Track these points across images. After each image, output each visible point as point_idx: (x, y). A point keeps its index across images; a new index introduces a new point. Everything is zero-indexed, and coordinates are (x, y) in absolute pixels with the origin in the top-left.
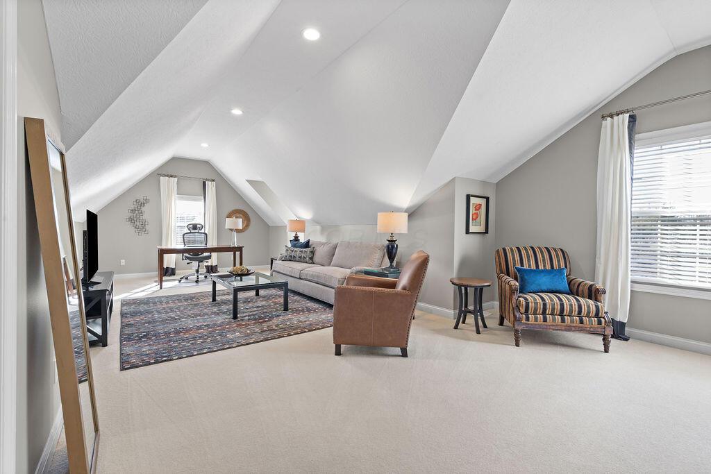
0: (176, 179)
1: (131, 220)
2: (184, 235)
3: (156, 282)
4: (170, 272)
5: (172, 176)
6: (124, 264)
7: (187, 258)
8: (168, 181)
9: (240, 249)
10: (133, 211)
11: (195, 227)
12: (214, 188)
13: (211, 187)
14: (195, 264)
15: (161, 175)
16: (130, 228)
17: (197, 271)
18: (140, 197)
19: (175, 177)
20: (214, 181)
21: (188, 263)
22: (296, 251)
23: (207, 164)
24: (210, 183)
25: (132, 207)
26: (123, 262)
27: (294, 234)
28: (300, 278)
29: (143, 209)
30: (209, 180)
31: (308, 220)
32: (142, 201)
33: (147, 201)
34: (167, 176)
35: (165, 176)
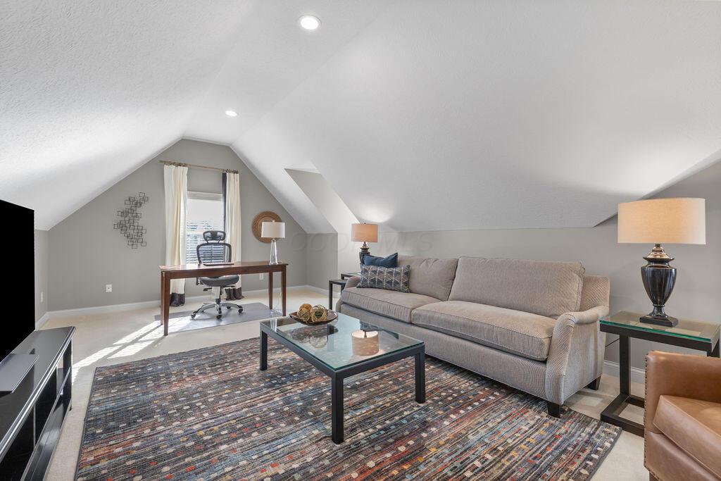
0: (186, 169)
1: (121, 226)
2: (198, 247)
3: (157, 318)
4: (177, 299)
5: (180, 165)
6: (110, 290)
7: (204, 282)
8: (175, 173)
9: (282, 268)
10: (124, 213)
11: (214, 235)
12: (237, 183)
13: (233, 181)
14: (216, 290)
15: (165, 163)
16: (119, 238)
17: (218, 301)
18: (135, 193)
19: (185, 165)
20: (237, 172)
21: (205, 290)
22: (381, 272)
23: (226, 150)
24: (232, 174)
25: (124, 207)
26: (109, 289)
27: (361, 244)
28: (411, 323)
29: (139, 210)
30: (230, 172)
31: (381, 224)
32: (138, 199)
33: (145, 199)
34: (174, 164)
35: (171, 164)
